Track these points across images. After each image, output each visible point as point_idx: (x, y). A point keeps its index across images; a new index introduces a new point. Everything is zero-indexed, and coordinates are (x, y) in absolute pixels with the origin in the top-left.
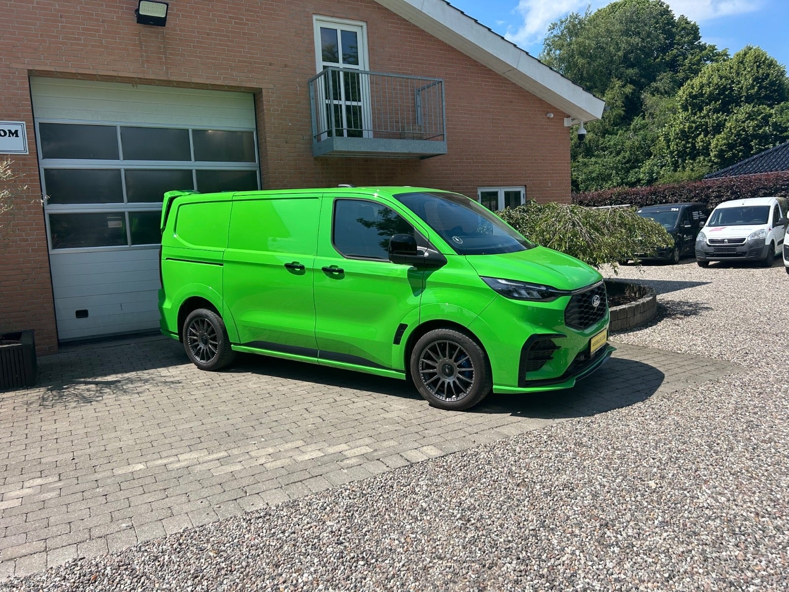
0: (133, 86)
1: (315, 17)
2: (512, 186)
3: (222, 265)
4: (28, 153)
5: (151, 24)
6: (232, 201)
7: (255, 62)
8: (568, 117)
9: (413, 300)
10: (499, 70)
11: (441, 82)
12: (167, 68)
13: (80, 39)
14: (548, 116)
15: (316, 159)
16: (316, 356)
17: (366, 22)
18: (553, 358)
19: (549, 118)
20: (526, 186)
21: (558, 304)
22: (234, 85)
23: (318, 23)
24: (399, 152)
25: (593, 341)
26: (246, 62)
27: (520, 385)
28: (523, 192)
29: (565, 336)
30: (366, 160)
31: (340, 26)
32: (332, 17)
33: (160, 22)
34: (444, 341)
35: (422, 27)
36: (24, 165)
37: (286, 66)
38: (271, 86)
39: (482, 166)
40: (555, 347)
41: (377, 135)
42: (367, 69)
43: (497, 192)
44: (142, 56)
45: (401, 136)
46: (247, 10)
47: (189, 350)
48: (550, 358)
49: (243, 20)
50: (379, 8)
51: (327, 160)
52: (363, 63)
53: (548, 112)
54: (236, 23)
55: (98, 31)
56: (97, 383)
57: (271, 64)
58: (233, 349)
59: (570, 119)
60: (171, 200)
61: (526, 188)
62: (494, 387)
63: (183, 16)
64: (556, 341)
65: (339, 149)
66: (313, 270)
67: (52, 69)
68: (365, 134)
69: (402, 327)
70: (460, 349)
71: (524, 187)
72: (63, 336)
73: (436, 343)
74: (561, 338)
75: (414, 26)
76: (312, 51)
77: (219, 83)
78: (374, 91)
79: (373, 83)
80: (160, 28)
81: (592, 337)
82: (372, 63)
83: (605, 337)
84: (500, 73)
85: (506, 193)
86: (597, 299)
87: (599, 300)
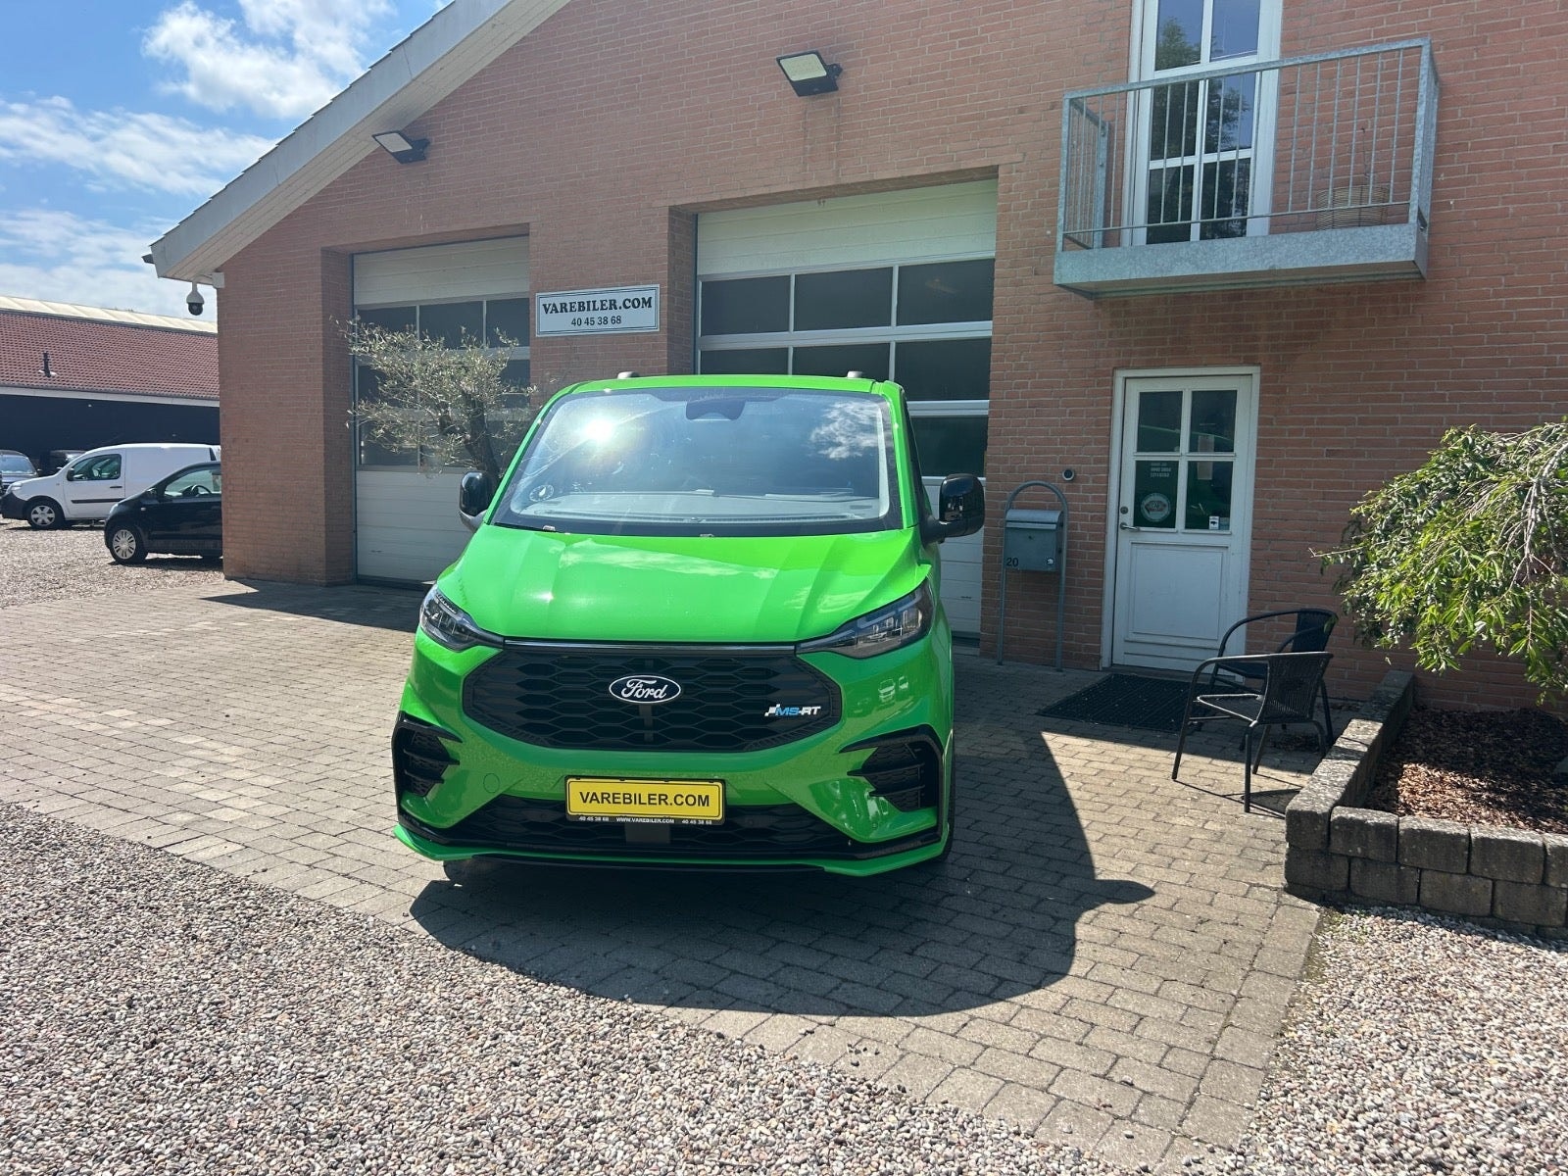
4: (658, 329)
7: (990, 115)
11: (1419, 48)
12: (838, 164)
18: (448, 781)
22: (944, 169)
25: (576, 787)
26: (972, 118)
29: (461, 742)
30: (1236, 296)
33: (827, 84)
36: (654, 346)
37: (1054, 106)
38: (1018, 157)
40: (448, 758)
41: (1280, 225)
42: (1277, 54)
44: (805, 152)
48: (439, 779)
49: (975, 32)
51: (1126, 303)
54: (962, 44)
55: (751, 125)
57: (1021, 111)
63: (873, 61)
64: (449, 746)
67: (694, 201)
68: (1251, 227)
74: (456, 743)
76: (1120, 56)
77: (918, 171)
78: (1284, 114)
79: (1285, 91)
80: (833, 97)
81: (578, 777)
82: (1290, 40)
83: (704, 801)
86: (655, 687)
87: (671, 691)
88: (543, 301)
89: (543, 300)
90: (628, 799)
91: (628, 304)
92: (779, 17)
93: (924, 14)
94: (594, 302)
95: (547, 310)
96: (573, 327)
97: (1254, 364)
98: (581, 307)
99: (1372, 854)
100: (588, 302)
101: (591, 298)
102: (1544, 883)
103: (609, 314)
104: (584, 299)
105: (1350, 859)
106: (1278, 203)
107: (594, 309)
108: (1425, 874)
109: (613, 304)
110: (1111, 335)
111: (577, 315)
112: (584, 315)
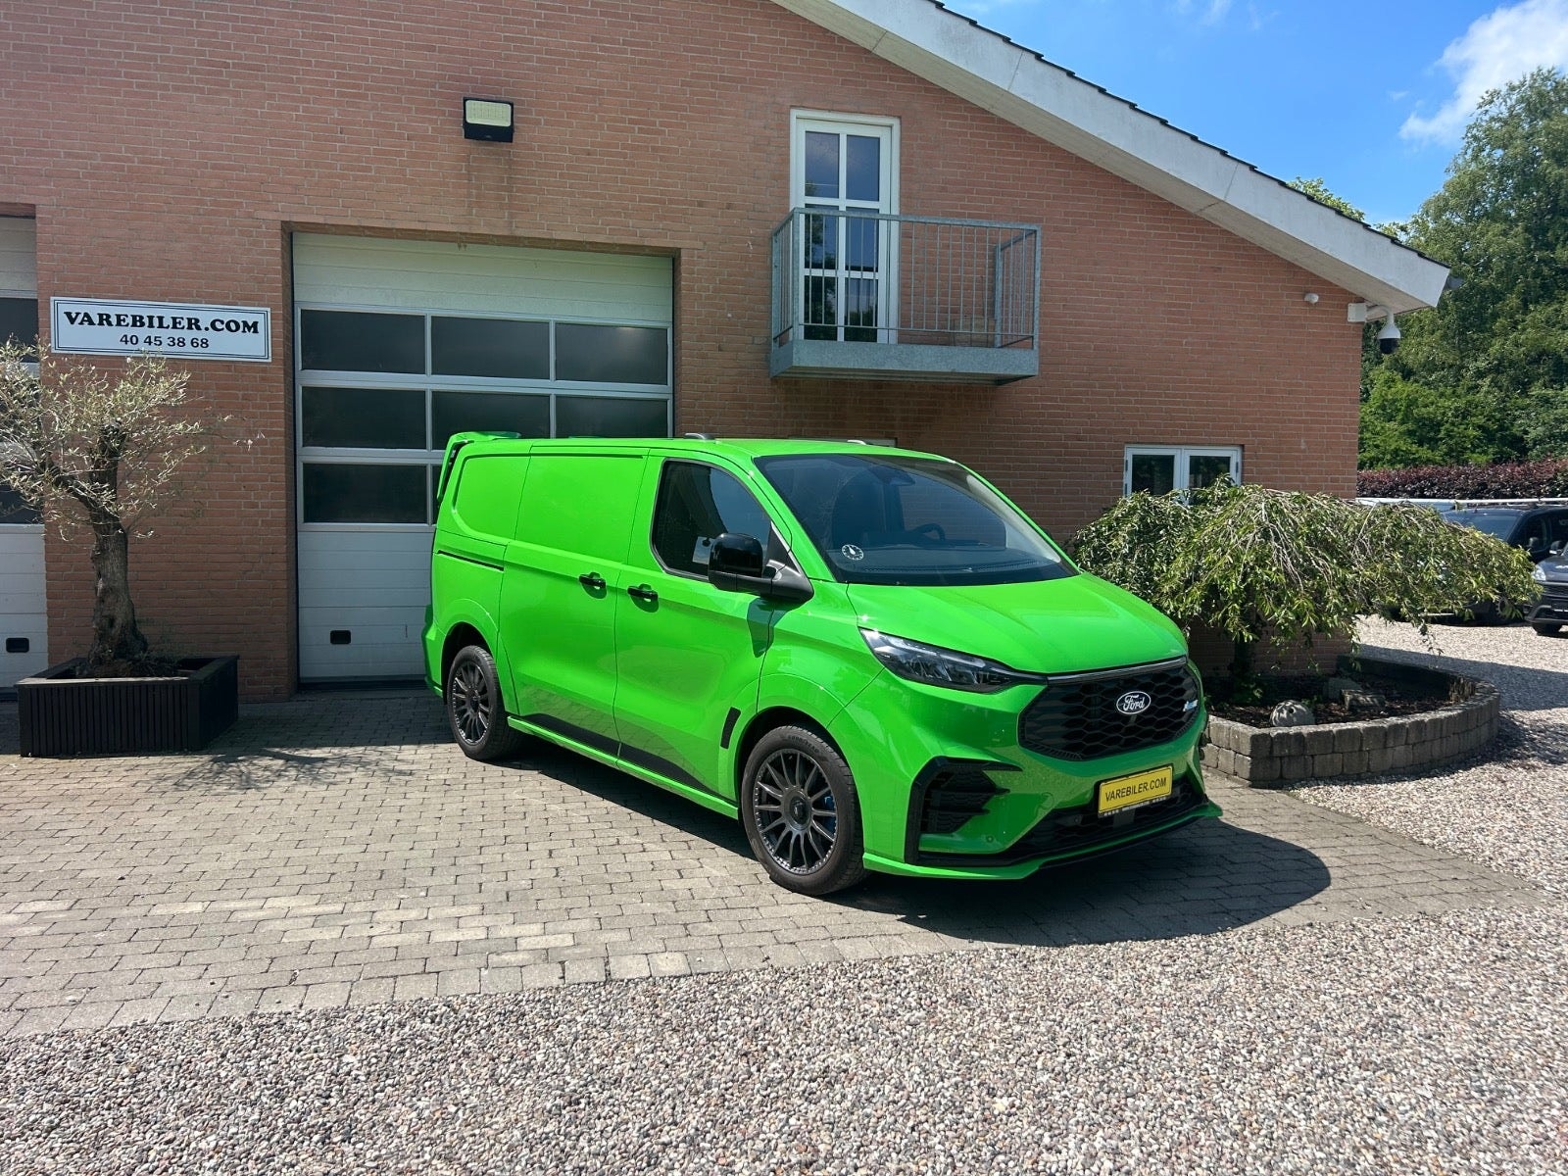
0: (460, 246)
1: (795, 113)
2: (1210, 444)
3: (502, 569)
4: (270, 360)
5: (488, 140)
6: (530, 455)
7: (671, 202)
8: (1361, 300)
9: (752, 663)
10: (1192, 206)
11: (1035, 231)
12: (512, 216)
13: (368, 169)
14: (1307, 299)
15: (775, 380)
16: (613, 753)
17: (900, 117)
18: (987, 811)
19: (1309, 304)
20: (1242, 446)
21: (1007, 701)
22: (629, 243)
23: (801, 126)
24: (931, 370)
25: (1105, 789)
26: (654, 200)
27: (907, 861)
28: (1235, 456)
29: (1020, 770)
31: (845, 127)
32: (829, 111)
33: (503, 135)
34: (794, 751)
35: (1018, 123)
36: (263, 379)
37: (729, 207)
38: (699, 244)
39: (1137, 402)
40: (992, 789)
41: (906, 338)
42: (895, 211)
43: (1172, 457)
44: (470, 195)
45: (948, 340)
46: (663, 107)
47: (453, 718)
48: (979, 810)
49: (654, 124)
50: (927, 90)
51: (797, 383)
52: (889, 199)
53: (1307, 292)
54: (641, 131)
55: (399, 154)
56: (287, 758)
57: (700, 204)
58: (510, 725)
59: (1363, 306)
60: (458, 447)
61: (1243, 451)
62: (866, 856)
63: (547, 122)
64: (997, 777)
65: (803, 364)
66: (616, 590)
67: (321, 220)
68: (882, 336)
69: (734, 715)
70: (818, 769)
71: (1239, 449)
72: (307, 672)
73: (780, 752)
74: (1011, 773)
75: (1002, 121)
76: (783, 178)
77: (601, 239)
78: (904, 252)
79: (905, 235)
80: (504, 146)
81: (1106, 781)
82: (906, 197)
83: (1163, 782)
84: (1192, 211)
85: (1193, 459)
86: (1139, 700)
87: (1146, 703)
88: (63, 308)
89: (60, 306)
90: (1129, 791)
91: (218, 325)
93: (601, 92)
94: (161, 319)
95: (72, 321)
96: (123, 346)
97: (890, 438)
98: (137, 321)
99: (1293, 752)
100: (151, 318)
101: (156, 313)
103: (188, 335)
104: (145, 313)
105: (1281, 758)
106: (904, 320)
107: (161, 326)
108: (1316, 758)
109: (194, 324)
111: (130, 331)
112: (142, 332)
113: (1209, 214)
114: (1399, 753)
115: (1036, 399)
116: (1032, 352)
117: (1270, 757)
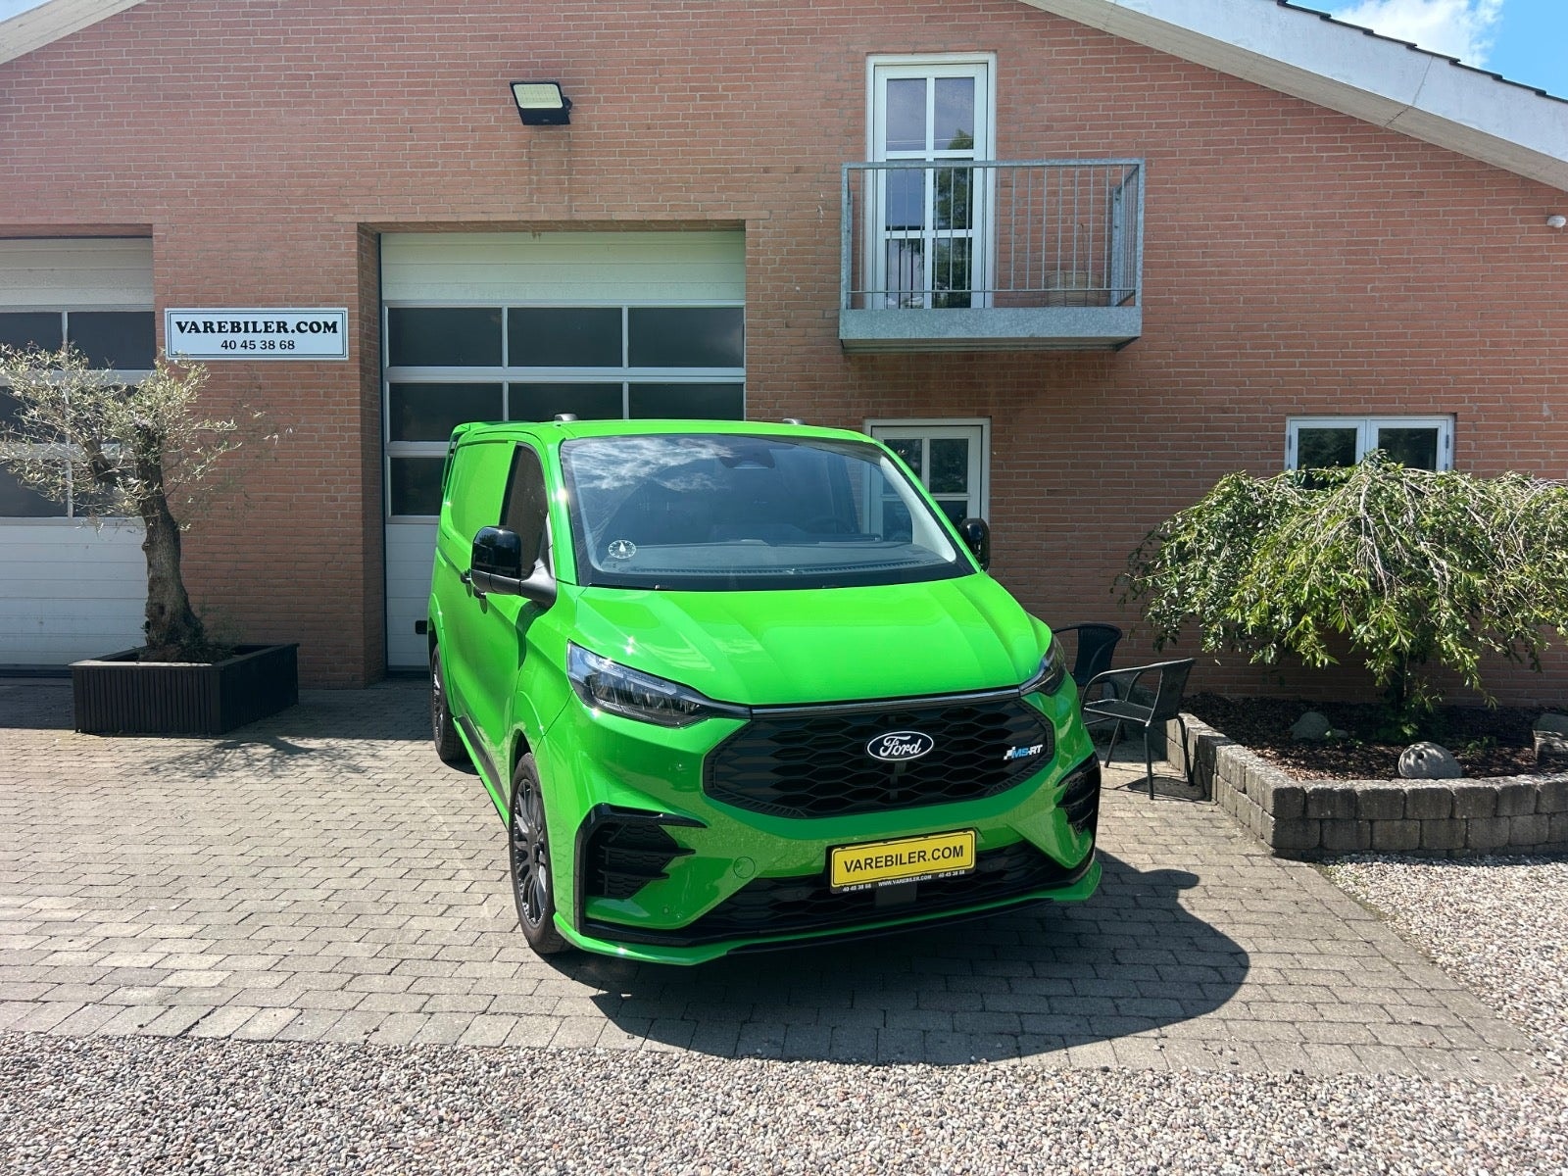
0: (534, 236)
1: (872, 60)
2: (1406, 414)
4: (347, 358)
5: (546, 124)
7: (735, 170)
11: (1137, 166)
12: (571, 200)
13: (436, 165)
14: (1550, 223)
17: (995, 51)
18: (666, 876)
19: (1553, 229)
20: (1455, 414)
22: (688, 218)
23: (880, 74)
26: (716, 171)
27: (576, 927)
28: (1444, 427)
29: (705, 827)
30: (969, 357)
31: (930, 69)
32: (913, 53)
33: (556, 118)
35: (1142, 41)
36: (342, 377)
37: (798, 170)
38: (765, 214)
39: (1302, 365)
40: (674, 849)
42: (991, 157)
43: (1354, 431)
44: (530, 182)
46: (727, 70)
48: (657, 873)
49: (716, 89)
50: (1028, 16)
51: (873, 358)
52: (983, 149)
53: (1550, 214)
54: (702, 98)
55: (463, 147)
57: (766, 170)
58: (455, 726)
60: (457, 438)
61: (1456, 421)
62: (556, 916)
63: (606, 100)
64: (679, 834)
65: (850, 337)
67: (392, 219)
68: (976, 300)
71: (1450, 420)
72: (395, 660)
75: (1123, 41)
76: (856, 132)
77: (660, 217)
78: (1002, 202)
79: (1002, 185)
80: (563, 130)
81: (843, 846)
82: (1003, 140)
83: (957, 852)
84: (1382, 124)
85: (1382, 431)
86: (910, 742)
87: (924, 747)
88: (175, 318)
89: (173, 317)
90: (889, 861)
91: (303, 327)
92: (494, 38)
93: (662, 62)
94: (254, 323)
95: (182, 329)
96: (223, 351)
97: (984, 417)
98: (236, 327)
99: (1339, 814)
100: (246, 323)
101: (250, 318)
102: (1452, 817)
103: (277, 338)
104: (241, 319)
105: (1321, 821)
106: (1001, 280)
107: (255, 331)
108: (1377, 825)
109: (282, 327)
110: (860, 386)
111: (230, 337)
112: (240, 337)
113: (1402, 125)
114: (1523, 825)
115: (1168, 365)
116: (1133, 309)
117: (1304, 818)
